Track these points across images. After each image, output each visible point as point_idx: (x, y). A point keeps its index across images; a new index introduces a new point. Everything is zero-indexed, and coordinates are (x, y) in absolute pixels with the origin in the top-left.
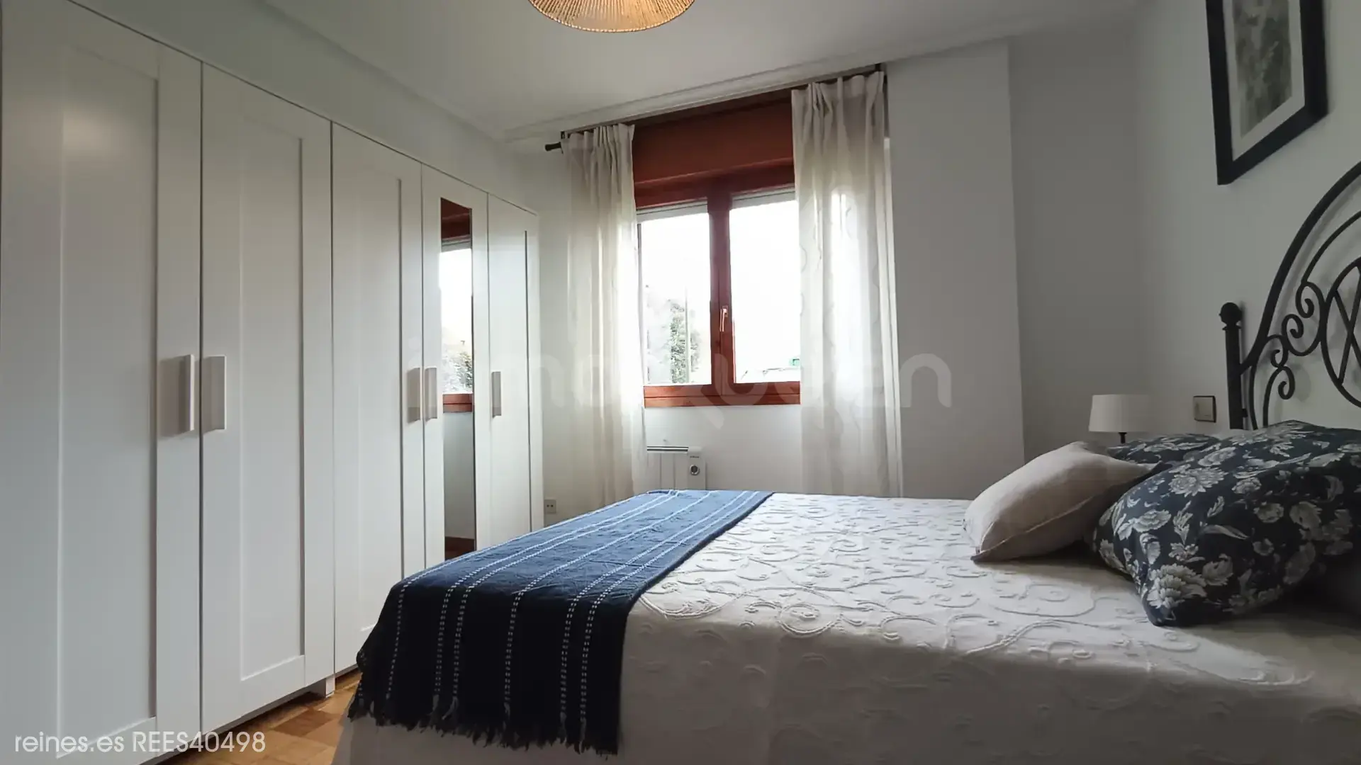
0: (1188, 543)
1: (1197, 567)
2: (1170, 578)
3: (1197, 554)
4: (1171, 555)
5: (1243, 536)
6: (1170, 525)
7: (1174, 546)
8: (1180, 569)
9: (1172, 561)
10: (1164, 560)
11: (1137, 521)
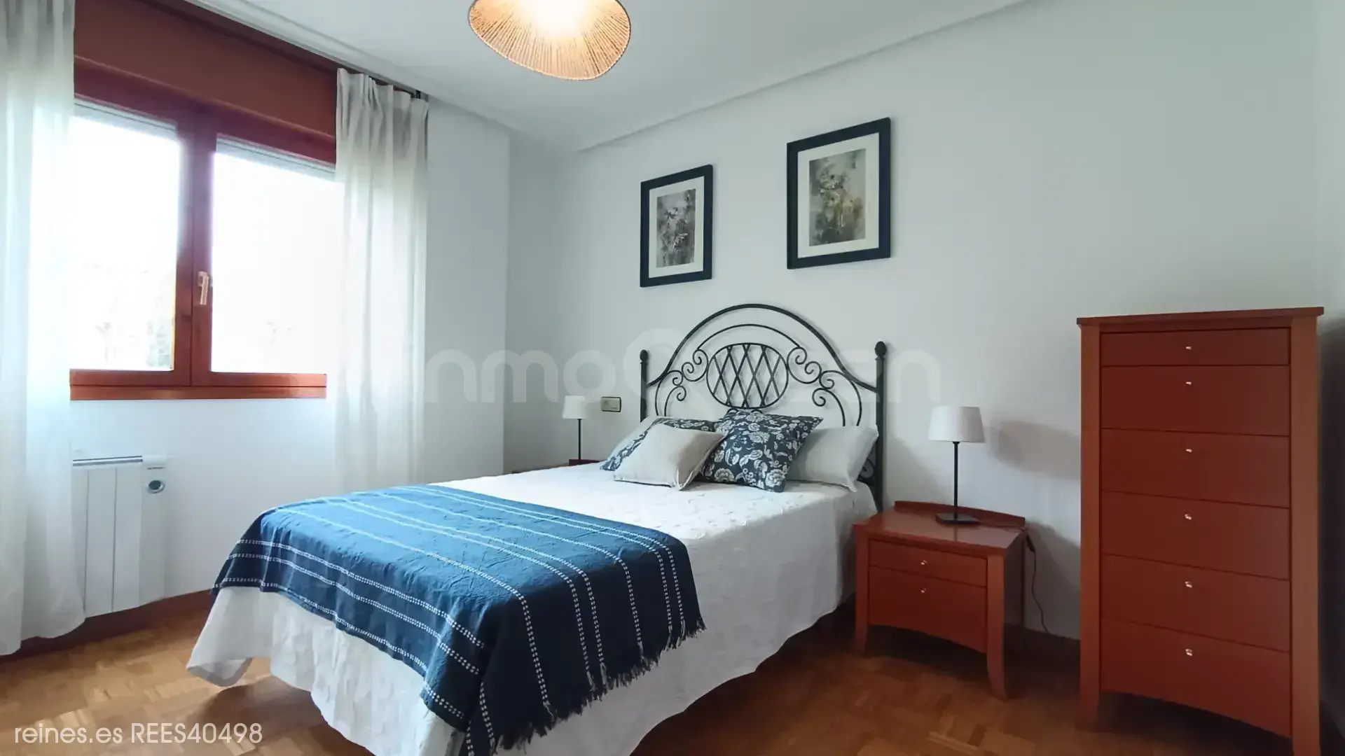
0: (775, 460)
1: (781, 468)
2: (775, 475)
3: (780, 464)
4: (772, 466)
5: (786, 455)
6: (764, 455)
7: (771, 462)
8: (777, 470)
9: (773, 468)
10: (770, 469)
11: (750, 456)
